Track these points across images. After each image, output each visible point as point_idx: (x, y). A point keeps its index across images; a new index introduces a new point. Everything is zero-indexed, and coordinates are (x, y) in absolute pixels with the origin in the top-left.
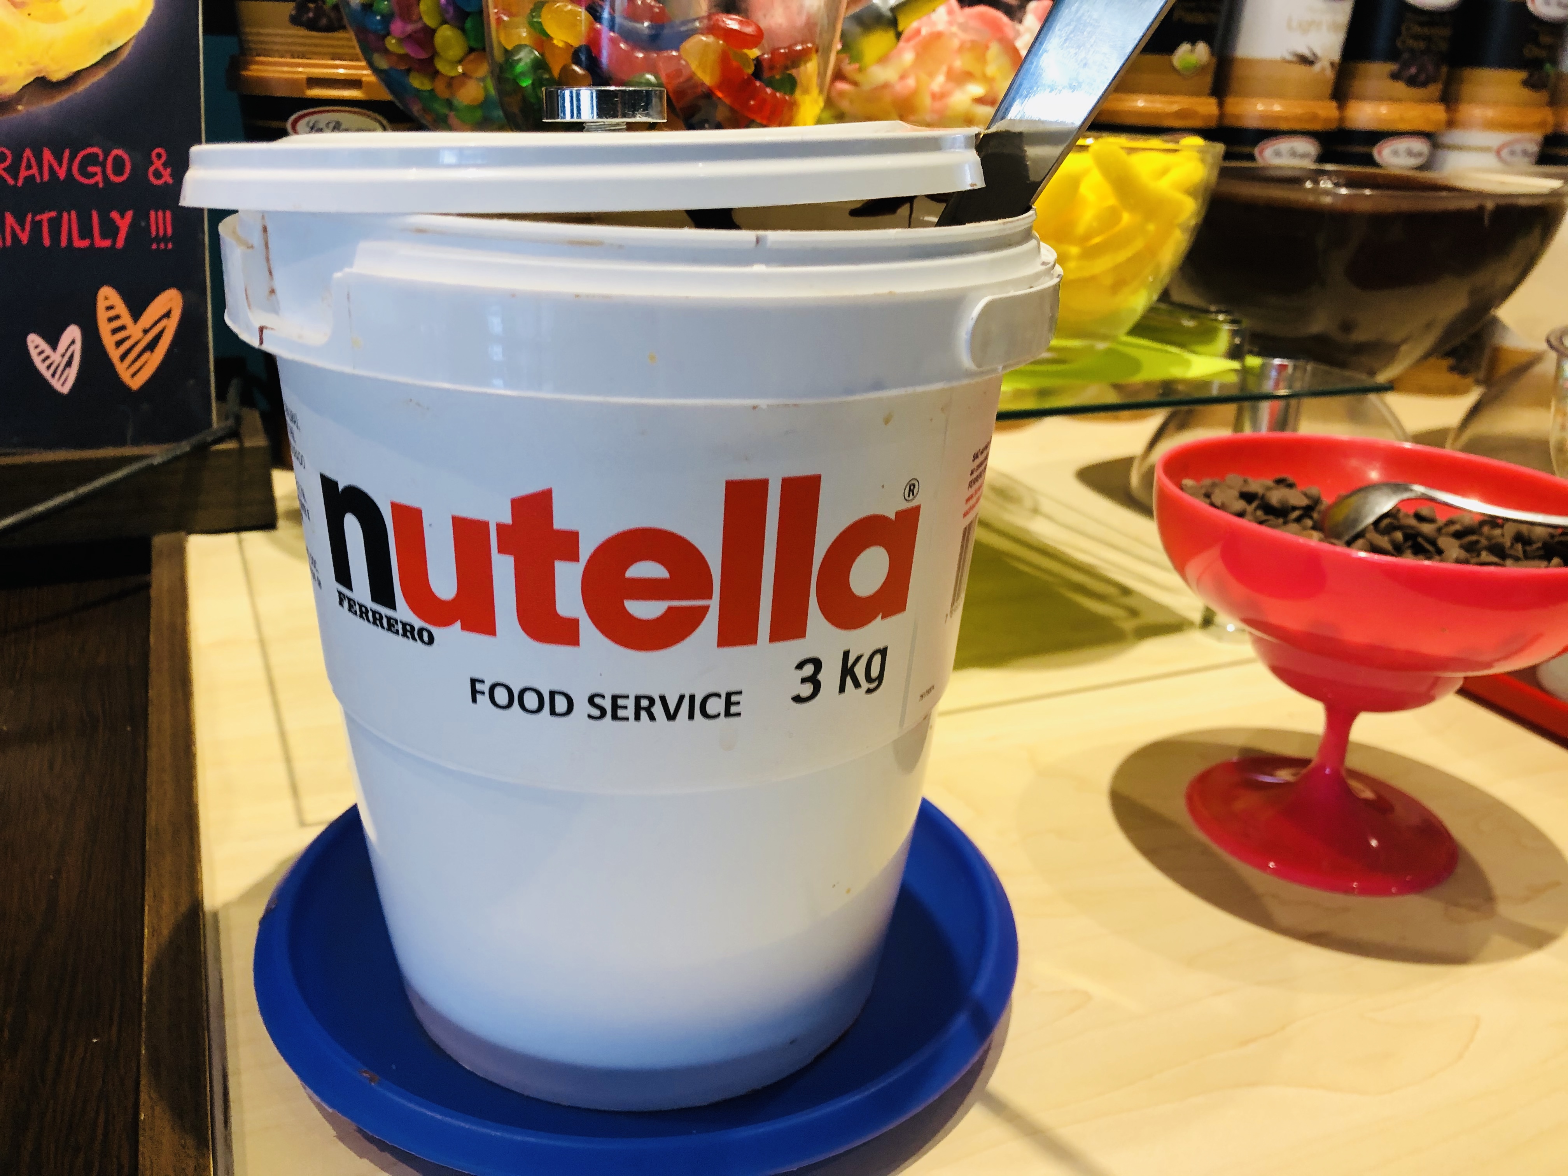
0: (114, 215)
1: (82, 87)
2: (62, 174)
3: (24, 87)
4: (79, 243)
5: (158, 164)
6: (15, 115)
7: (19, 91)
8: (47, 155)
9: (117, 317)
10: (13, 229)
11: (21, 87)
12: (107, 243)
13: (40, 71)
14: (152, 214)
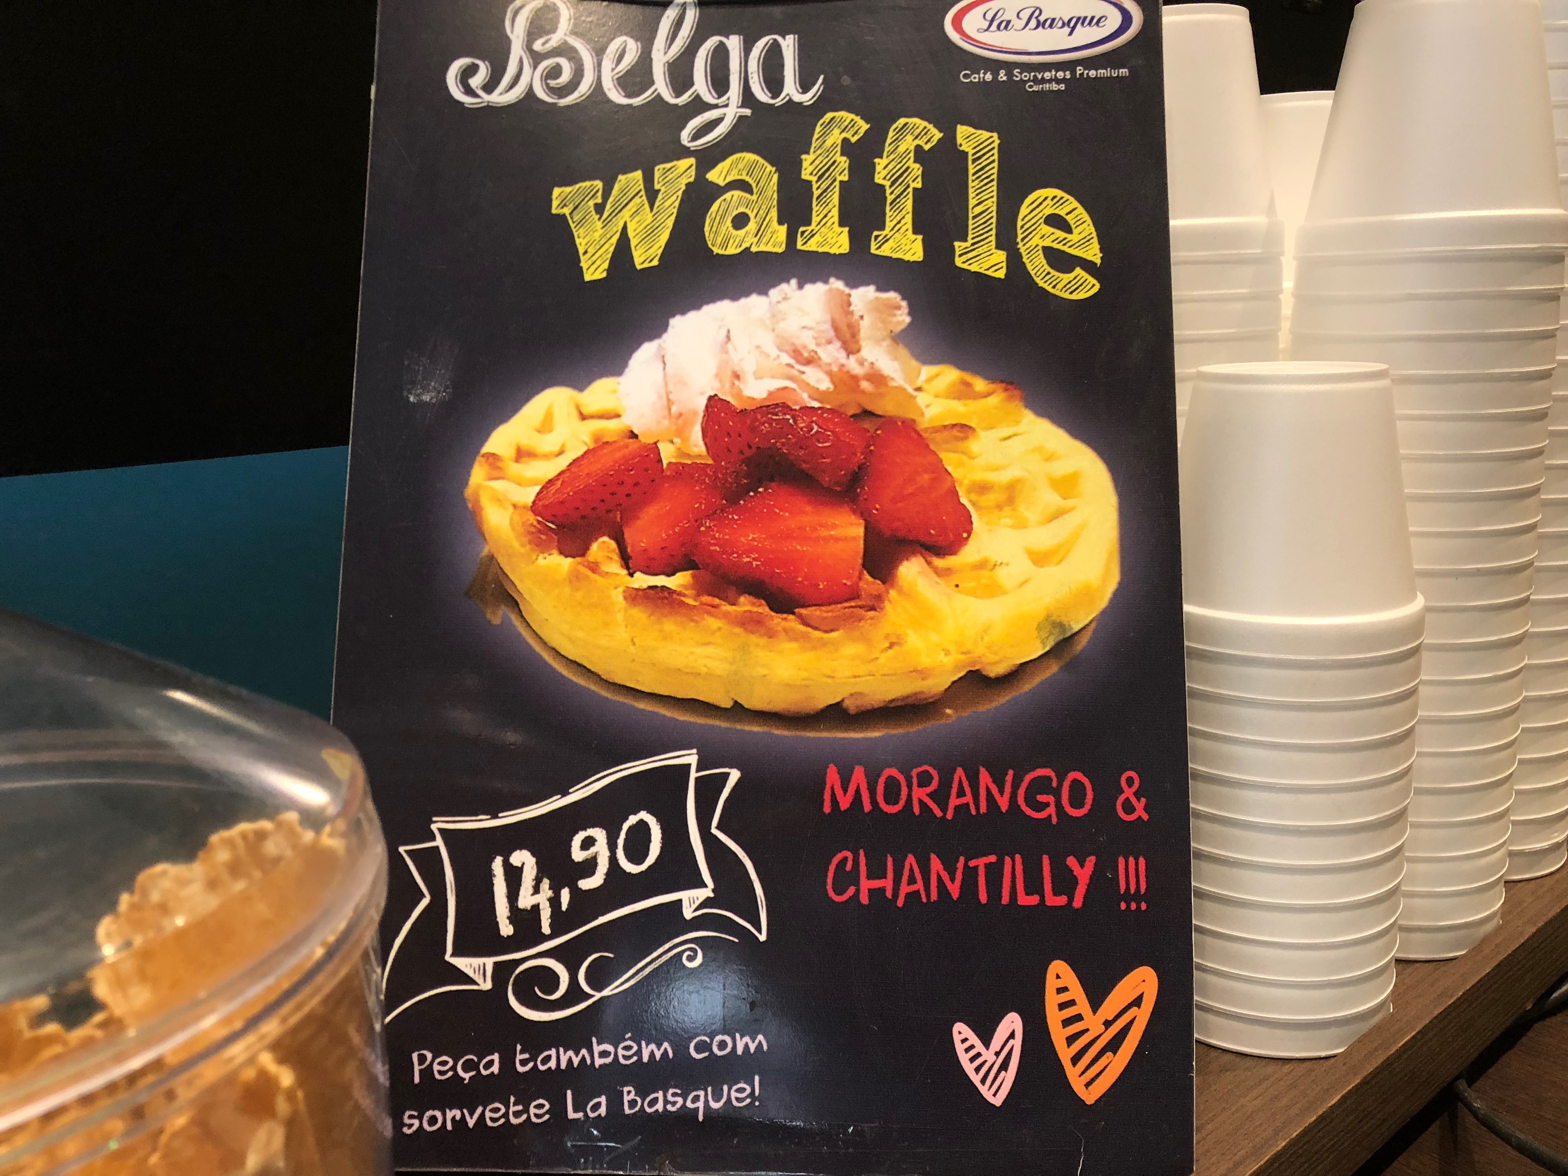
0: (1071, 861)
1: (1028, 686)
2: (1003, 803)
3: (954, 682)
4: (1026, 900)
5: (1128, 793)
6: (943, 721)
7: (946, 690)
8: (985, 777)
9: (1072, 1003)
10: (939, 878)
11: (949, 684)
12: (1062, 900)
13: (974, 663)
14: (1121, 861)
